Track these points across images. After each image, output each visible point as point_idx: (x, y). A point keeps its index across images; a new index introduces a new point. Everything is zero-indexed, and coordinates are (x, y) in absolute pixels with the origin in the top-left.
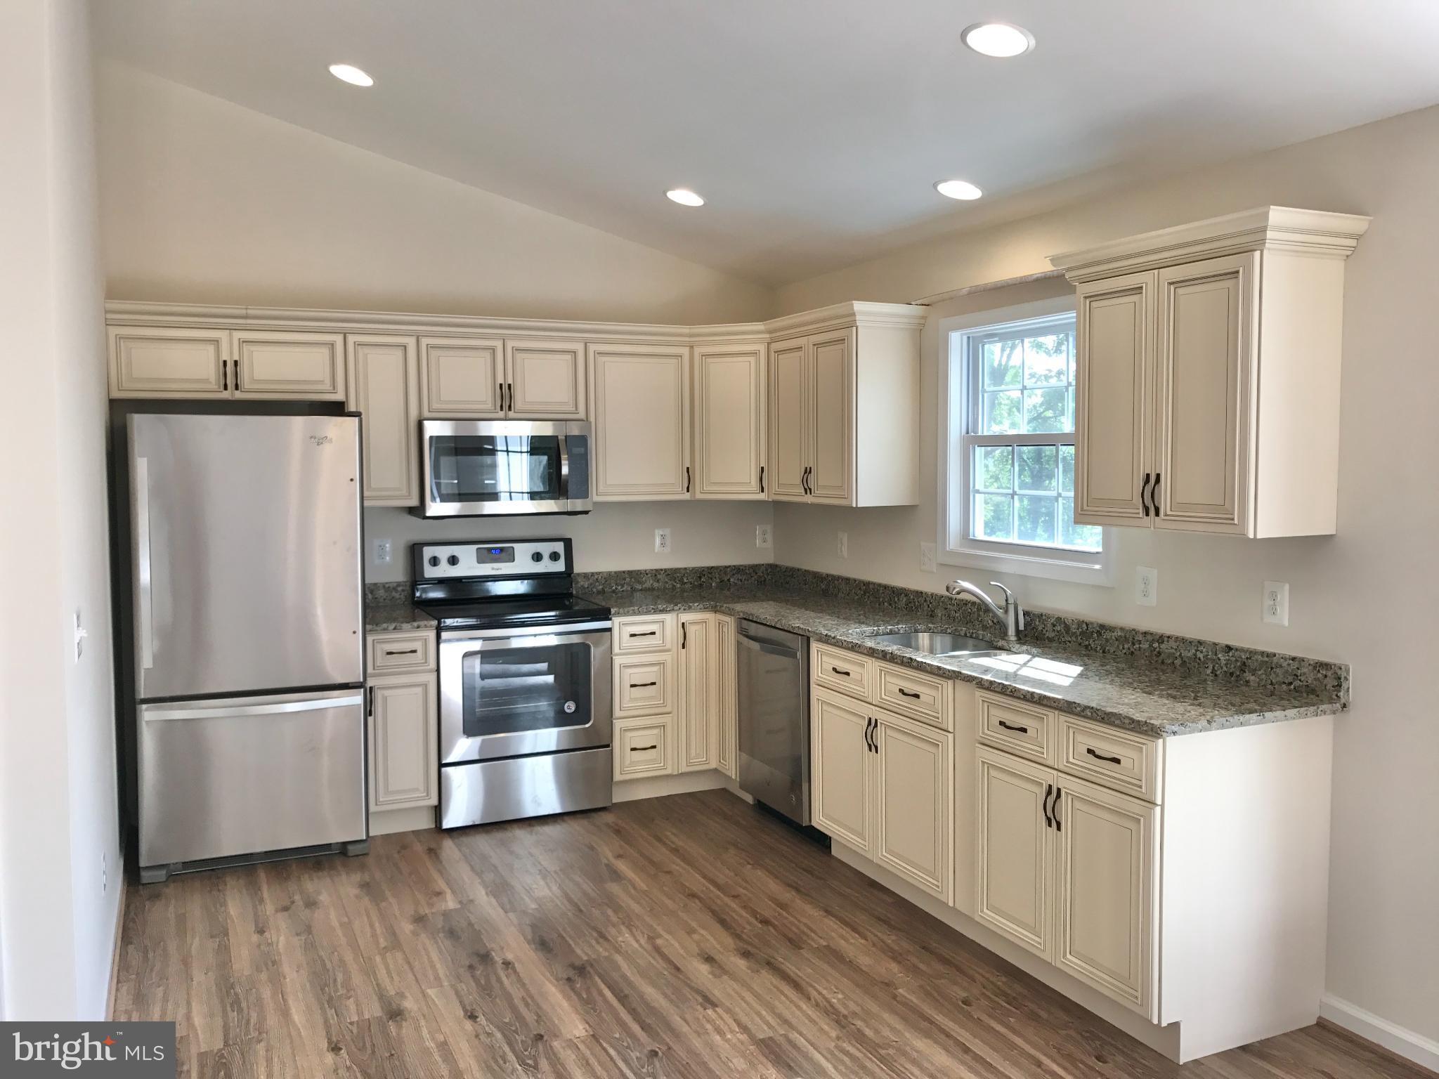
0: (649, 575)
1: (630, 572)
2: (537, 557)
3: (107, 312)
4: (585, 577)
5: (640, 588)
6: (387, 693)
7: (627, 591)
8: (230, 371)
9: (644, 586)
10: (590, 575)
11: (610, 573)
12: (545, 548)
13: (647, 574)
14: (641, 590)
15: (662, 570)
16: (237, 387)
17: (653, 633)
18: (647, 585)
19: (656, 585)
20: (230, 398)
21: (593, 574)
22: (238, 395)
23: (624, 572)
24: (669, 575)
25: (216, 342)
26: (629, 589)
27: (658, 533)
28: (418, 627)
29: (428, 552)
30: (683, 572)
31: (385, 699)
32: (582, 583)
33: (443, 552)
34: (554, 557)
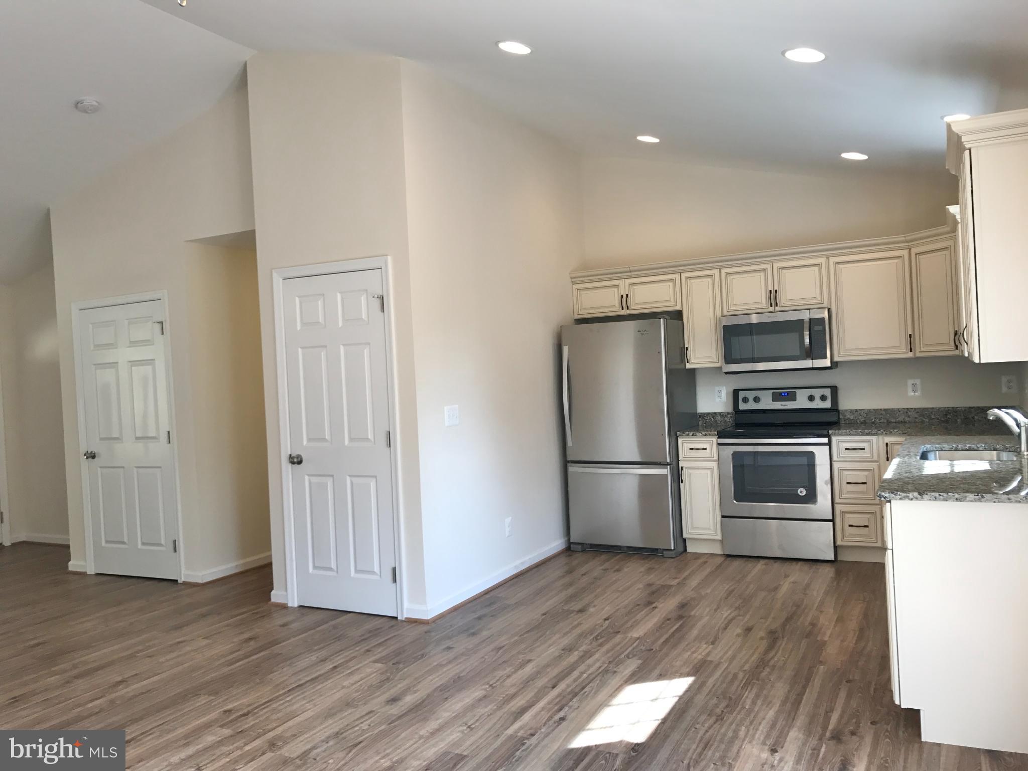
0: (902, 412)
1: (885, 410)
2: (811, 398)
3: (572, 278)
4: (850, 412)
5: (895, 421)
6: (691, 471)
7: (884, 423)
8: (624, 300)
9: (898, 420)
10: (855, 411)
11: (869, 411)
12: (817, 393)
13: (899, 411)
14: (895, 422)
15: (912, 409)
16: (628, 309)
17: (863, 449)
18: (901, 419)
19: (907, 419)
20: (625, 314)
21: (856, 411)
22: (629, 312)
23: (881, 410)
24: (918, 412)
25: (617, 286)
26: (885, 421)
27: (910, 382)
28: (706, 435)
29: (742, 395)
30: (931, 410)
31: (690, 474)
32: (849, 416)
33: (751, 395)
34: (823, 398)
